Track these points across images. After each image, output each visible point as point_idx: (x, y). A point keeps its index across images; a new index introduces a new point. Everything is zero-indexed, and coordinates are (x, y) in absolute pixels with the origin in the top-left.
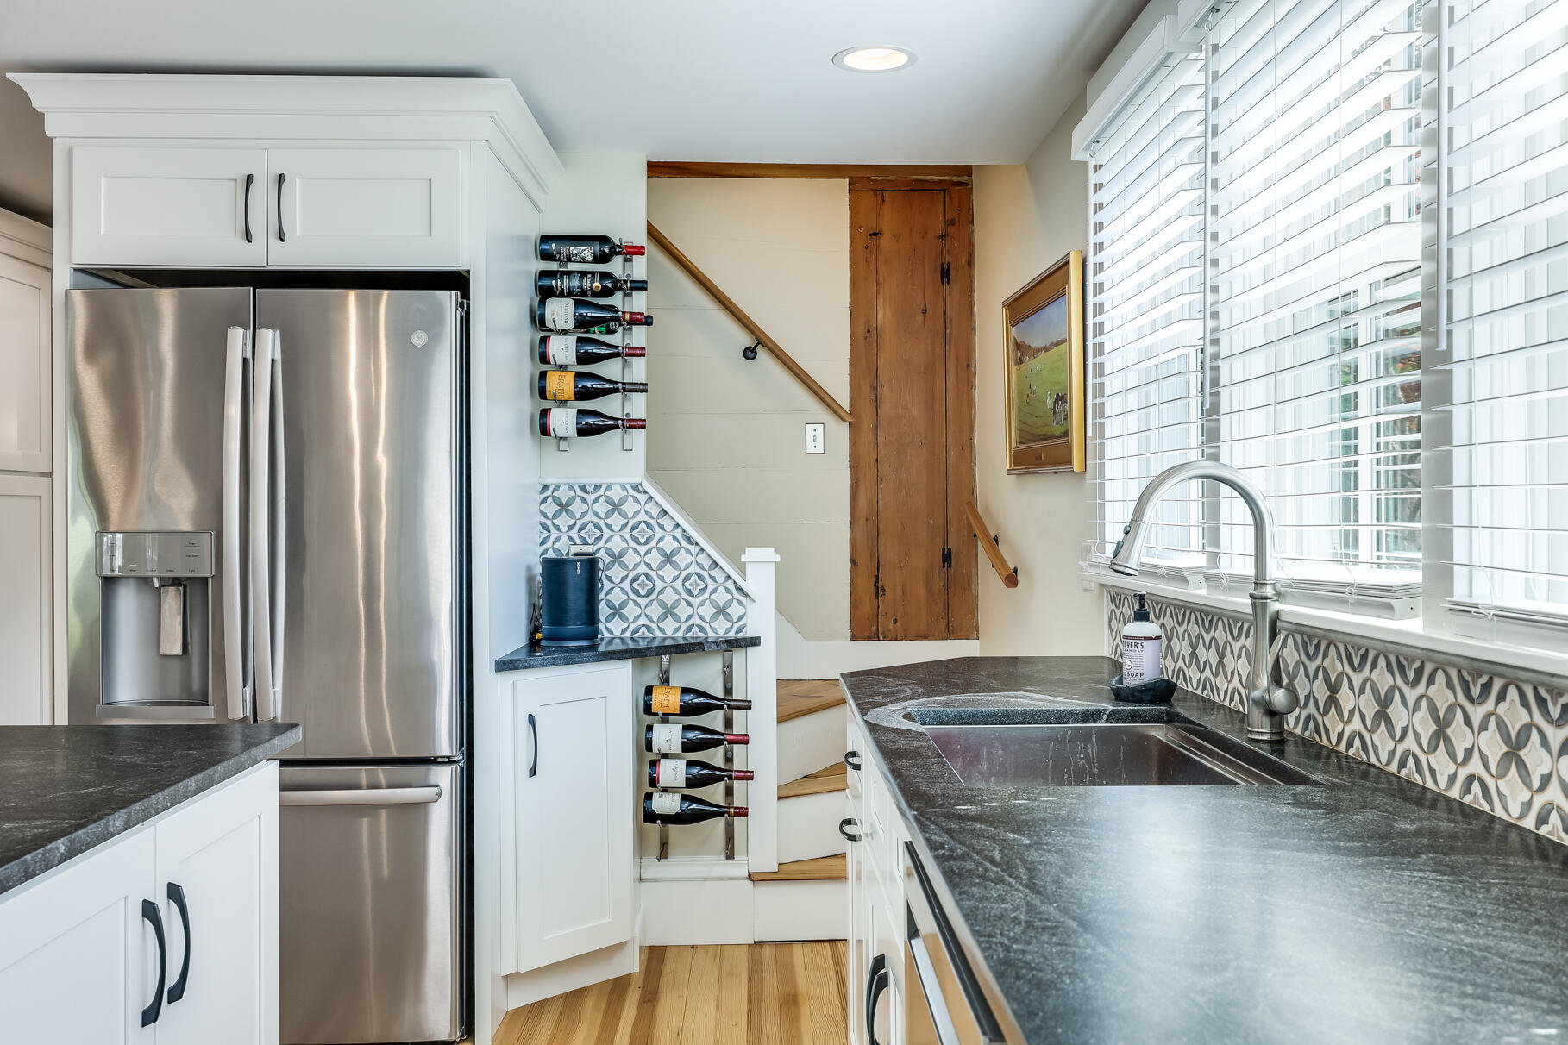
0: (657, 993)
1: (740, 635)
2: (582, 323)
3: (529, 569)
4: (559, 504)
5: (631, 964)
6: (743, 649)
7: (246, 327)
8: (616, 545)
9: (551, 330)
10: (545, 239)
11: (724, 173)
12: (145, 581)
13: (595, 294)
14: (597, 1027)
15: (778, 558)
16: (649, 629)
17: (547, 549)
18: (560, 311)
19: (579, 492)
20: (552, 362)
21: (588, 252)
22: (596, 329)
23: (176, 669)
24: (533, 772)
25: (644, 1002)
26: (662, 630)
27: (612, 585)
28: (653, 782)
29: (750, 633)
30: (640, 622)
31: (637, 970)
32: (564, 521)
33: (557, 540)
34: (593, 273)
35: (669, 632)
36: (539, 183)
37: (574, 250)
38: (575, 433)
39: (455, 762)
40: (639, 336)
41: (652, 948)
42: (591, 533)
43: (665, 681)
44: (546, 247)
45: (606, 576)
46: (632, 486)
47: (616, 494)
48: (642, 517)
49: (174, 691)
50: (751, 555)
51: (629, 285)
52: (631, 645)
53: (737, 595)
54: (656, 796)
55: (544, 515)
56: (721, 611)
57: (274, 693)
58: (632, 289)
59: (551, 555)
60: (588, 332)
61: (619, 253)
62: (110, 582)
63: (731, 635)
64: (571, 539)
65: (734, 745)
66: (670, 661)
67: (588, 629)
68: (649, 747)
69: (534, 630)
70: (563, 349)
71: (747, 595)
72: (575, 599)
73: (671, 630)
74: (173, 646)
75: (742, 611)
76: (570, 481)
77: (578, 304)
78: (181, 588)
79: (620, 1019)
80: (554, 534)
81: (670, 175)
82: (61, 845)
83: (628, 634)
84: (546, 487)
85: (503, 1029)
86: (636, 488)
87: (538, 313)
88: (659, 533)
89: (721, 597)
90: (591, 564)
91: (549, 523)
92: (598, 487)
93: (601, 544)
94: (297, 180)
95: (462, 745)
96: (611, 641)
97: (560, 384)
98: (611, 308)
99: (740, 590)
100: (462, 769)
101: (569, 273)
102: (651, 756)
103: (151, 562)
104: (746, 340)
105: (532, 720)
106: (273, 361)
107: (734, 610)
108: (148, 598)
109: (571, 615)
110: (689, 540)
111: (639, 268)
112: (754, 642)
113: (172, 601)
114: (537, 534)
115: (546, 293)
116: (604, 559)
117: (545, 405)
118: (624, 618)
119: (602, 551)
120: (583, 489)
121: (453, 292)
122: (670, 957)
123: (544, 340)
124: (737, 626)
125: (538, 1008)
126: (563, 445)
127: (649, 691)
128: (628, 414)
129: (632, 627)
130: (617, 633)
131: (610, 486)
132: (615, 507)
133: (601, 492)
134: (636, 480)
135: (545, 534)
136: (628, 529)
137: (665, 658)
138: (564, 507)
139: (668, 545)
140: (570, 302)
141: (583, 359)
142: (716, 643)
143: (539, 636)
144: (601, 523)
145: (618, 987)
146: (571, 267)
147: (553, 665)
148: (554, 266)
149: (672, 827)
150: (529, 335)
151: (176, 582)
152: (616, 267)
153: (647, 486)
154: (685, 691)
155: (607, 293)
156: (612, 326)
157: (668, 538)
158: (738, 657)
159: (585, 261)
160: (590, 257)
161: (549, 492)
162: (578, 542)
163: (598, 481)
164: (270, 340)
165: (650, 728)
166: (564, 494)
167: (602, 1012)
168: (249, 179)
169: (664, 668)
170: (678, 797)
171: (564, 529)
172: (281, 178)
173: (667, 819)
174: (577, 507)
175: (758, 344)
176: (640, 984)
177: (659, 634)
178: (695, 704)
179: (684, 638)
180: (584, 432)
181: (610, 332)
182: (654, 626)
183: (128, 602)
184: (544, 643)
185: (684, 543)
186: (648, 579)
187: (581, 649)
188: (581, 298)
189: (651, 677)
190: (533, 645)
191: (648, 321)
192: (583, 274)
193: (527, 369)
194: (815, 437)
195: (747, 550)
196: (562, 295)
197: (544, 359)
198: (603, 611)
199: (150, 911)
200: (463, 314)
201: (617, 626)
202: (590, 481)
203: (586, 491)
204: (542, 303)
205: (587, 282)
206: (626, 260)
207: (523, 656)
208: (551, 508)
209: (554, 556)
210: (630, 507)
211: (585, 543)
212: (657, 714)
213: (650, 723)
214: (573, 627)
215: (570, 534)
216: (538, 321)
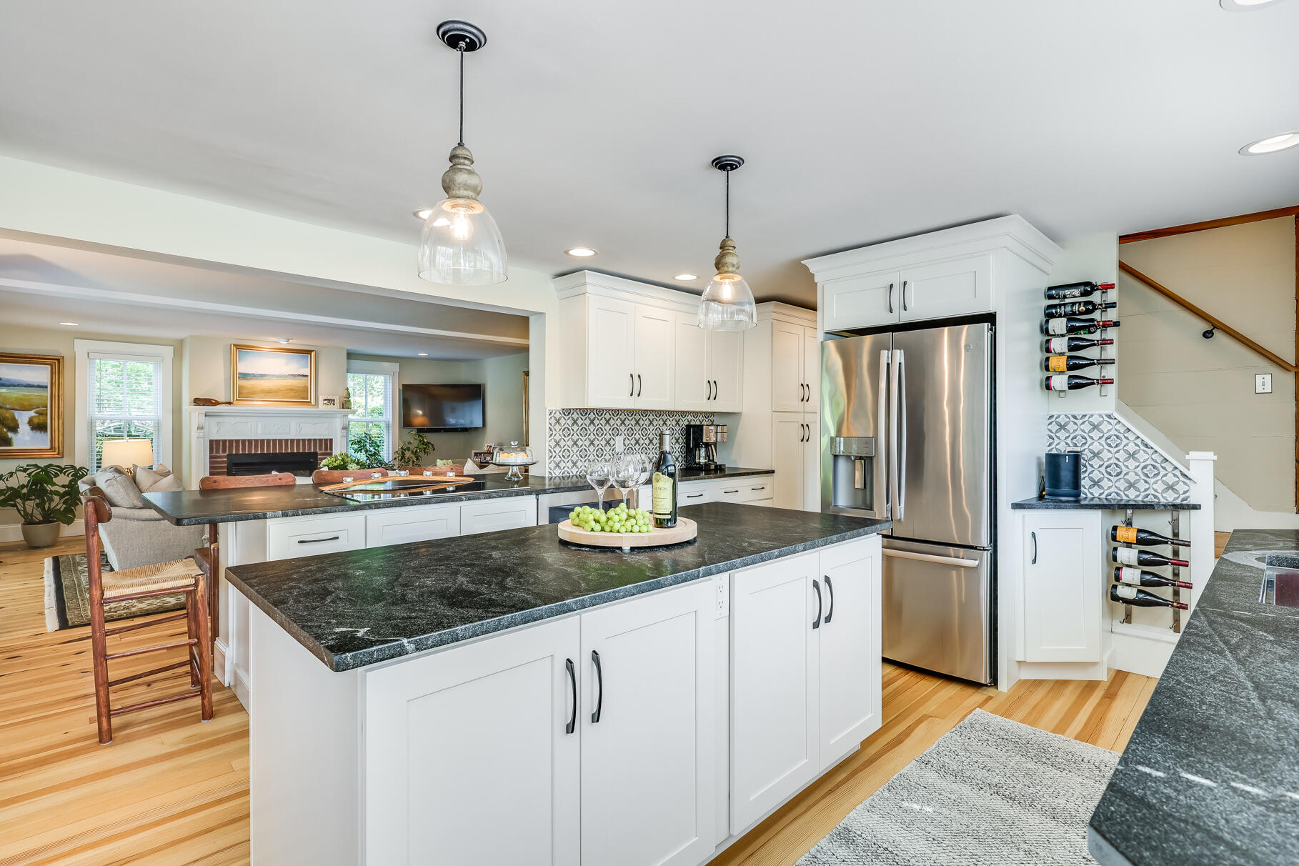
0: (1116, 695)
1: (1184, 502)
2: (1071, 330)
3: (1039, 459)
4: (1060, 425)
5: (1102, 675)
6: (1188, 511)
7: (889, 350)
8: (1096, 447)
9: (1052, 335)
10: (1050, 289)
11: (1187, 230)
12: (848, 457)
13: (1081, 313)
14: (1072, 701)
15: (1215, 458)
16: (1118, 494)
17: (1052, 449)
18: (1059, 325)
19: (1072, 419)
20: (1053, 351)
21: (1076, 292)
22: (1082, 332)
23: (860, 494)
24: (1034, 562)
25: (1106, 697)
26: (1127, 496)
27: (1093, 469)
28: (1118, 578)
29: (1192, 501)
30: (1112, 490)
31: (1105, 679)
32: (1062, 434)
33: (1058, 444)
34: (1080, 303)
35: (1132, 497)
36: (1046, 260)
37: (1067, 292)
38: (1066, 388)
39: (988, 550)
40: (1111, 333)
41: (1119, 671)
42: (1079, 441)
43: (1129, 524)
44: (1050, 293)
45: (1089, 464)
46: (1107, 415)
47: (1095, 420)
48: (1113, 432)
49: (860, 503)
50: (1193, 455)
51: (1104, 306)
52: (1106, 502)
53: (1182, 478)
54: (1119, 588)
55: (1051, 431)
56: (1170, 487)
57: (900, 509)
58: (1106, 308)
59: (1054, 452)
60: (1077, 334)
61: (1098, 289)
62: (836, 457)
63: (1178, 502)
64: (1067, 444)
65: (1180, 567)
66: (1132, 513)
67: (1073, 492)
68: (1115, 559)
69: (1042, 490)
70: (1059, 345)
71: (1190, 479)
72: (1066, 475)
73: (1132, 495)
74: (859, 485)
75: (1187, 488)
76: (1067, 413)
77: (1069, 320)
78: (863, 461)
79: (1087, 700)
80: (1057, 441)
81: (1145, 238)
82: (776, 552)
83: (1103, 496)
84: (1051, 417)
85: (1015, 686)
86: (1109, 416)
87: (1044, 327)
88: (1125, 441)
89: (1170, 479)
90: (1076, 458)
91: (1053, 435)
92: (1085, 416)
93: (1086, 446)
94: (912, 283)
95: (991, 542)
96: (1092, 499)
97: (1058, 363)
98: (1093, 320)
99: (1185, 476)
100: (991, 554)
101: (1065, 305)
102: (1116, 565)
103: (854, 452)
104: (1204, 326)
105: (1033, 535)
106: (900, 363)
107: (1181, 487)
108: (850, 464)
109: (1063, 484)
110: (1146, 445)
111: (1112, 296)
112: (1196, 507)
113: (858, 464)
114: (1046, 441)
115: (1049, 316)
116: (1086, 455)
117: (1049, 374)
118: (1100, 487)
119: (1087, 451)
120: (1075, 417)
121: (986, 324)
122: (1129, 679)
123: (1048, 341)
124: (1182, 497)
125: (1038, 683)
126: (1062, 394)
127: (1115, 528)
128: (1104, 377)
129: (1106, 492)
130: (1096, 495)
131: (1092, 416)
132: (1095, 427)
133: (1086, 419)
134: (1109, 412)
135: (1051, 441)
136: (1104, 438)
137: (1129, 511)
138: (1062, 427)
139: (1131, 448)
140: (1064, 320)
141: (1071, 349)
142: (1165, 506)
143: (1044, 493)
144: (1086, 436)
145: (1091, 686)
146: (1067, 301)
147: (1047, 508)
148: (1056, 302)
149: (1134, 607)
150: (1041, 338)
151: (861, 458)
152: (1096, 297)
153: (1116, 415)
154: (1139, 531)
155: (1088, 312)
156: (1092, 329)
157: (1132, 444)
158: (1183, 516)
159: (1075, 297)
160: (1078, 294)
161: (1053, 419)
162: (1071, 445)
163: (1084, 413)
164: (899, 356)
165: (1115, 549)
166: (1062, 420)
167: (1077, 695)
168: (892, 286)
169: (1128, 517)
170: (1135, 590)
171: (1063, 438)
172: (905, 283)
173: (1127, 601)
174: (1071, 427)
175: (1214, 327)
176: (1106, 688)
177: (1125, 498)
178: (1146, 539)
179: (1142, 501)
180: (1072, 387)
181: (1090, 332)
182: (1121, 493)
183: (842, 464)
184: (1046, 497)
185: (1142, 447)
186: (1117, 467)
187: (1068, 502)
188: (1070, 317)
189: (1118, 520)
190: (1041, 497)
191: (1117, 324)
192: (1073, 304)
193: (1039, 356)
194: (1264, 382)
195: (1190, 452)
196: (1060, 316)
197: (1048, 350)
198: (1085, 482)
199: (816, 585)
200: (993, 334)
201: (1096, 492)
202: (1079, 413)
203: (1077, 419)
204: (1047, 321)
205: (1076, 308)
206: (1103, 292)
207: (1034, 502)
208: (1054, 427)
209: (1056, 452)
210: (1105, 427)
211: (1076, 445)
212: (1120, 542)
213: (1116, 546)
214: (1065, 490)
215: (1067, 441)
216: (1045, 331)
